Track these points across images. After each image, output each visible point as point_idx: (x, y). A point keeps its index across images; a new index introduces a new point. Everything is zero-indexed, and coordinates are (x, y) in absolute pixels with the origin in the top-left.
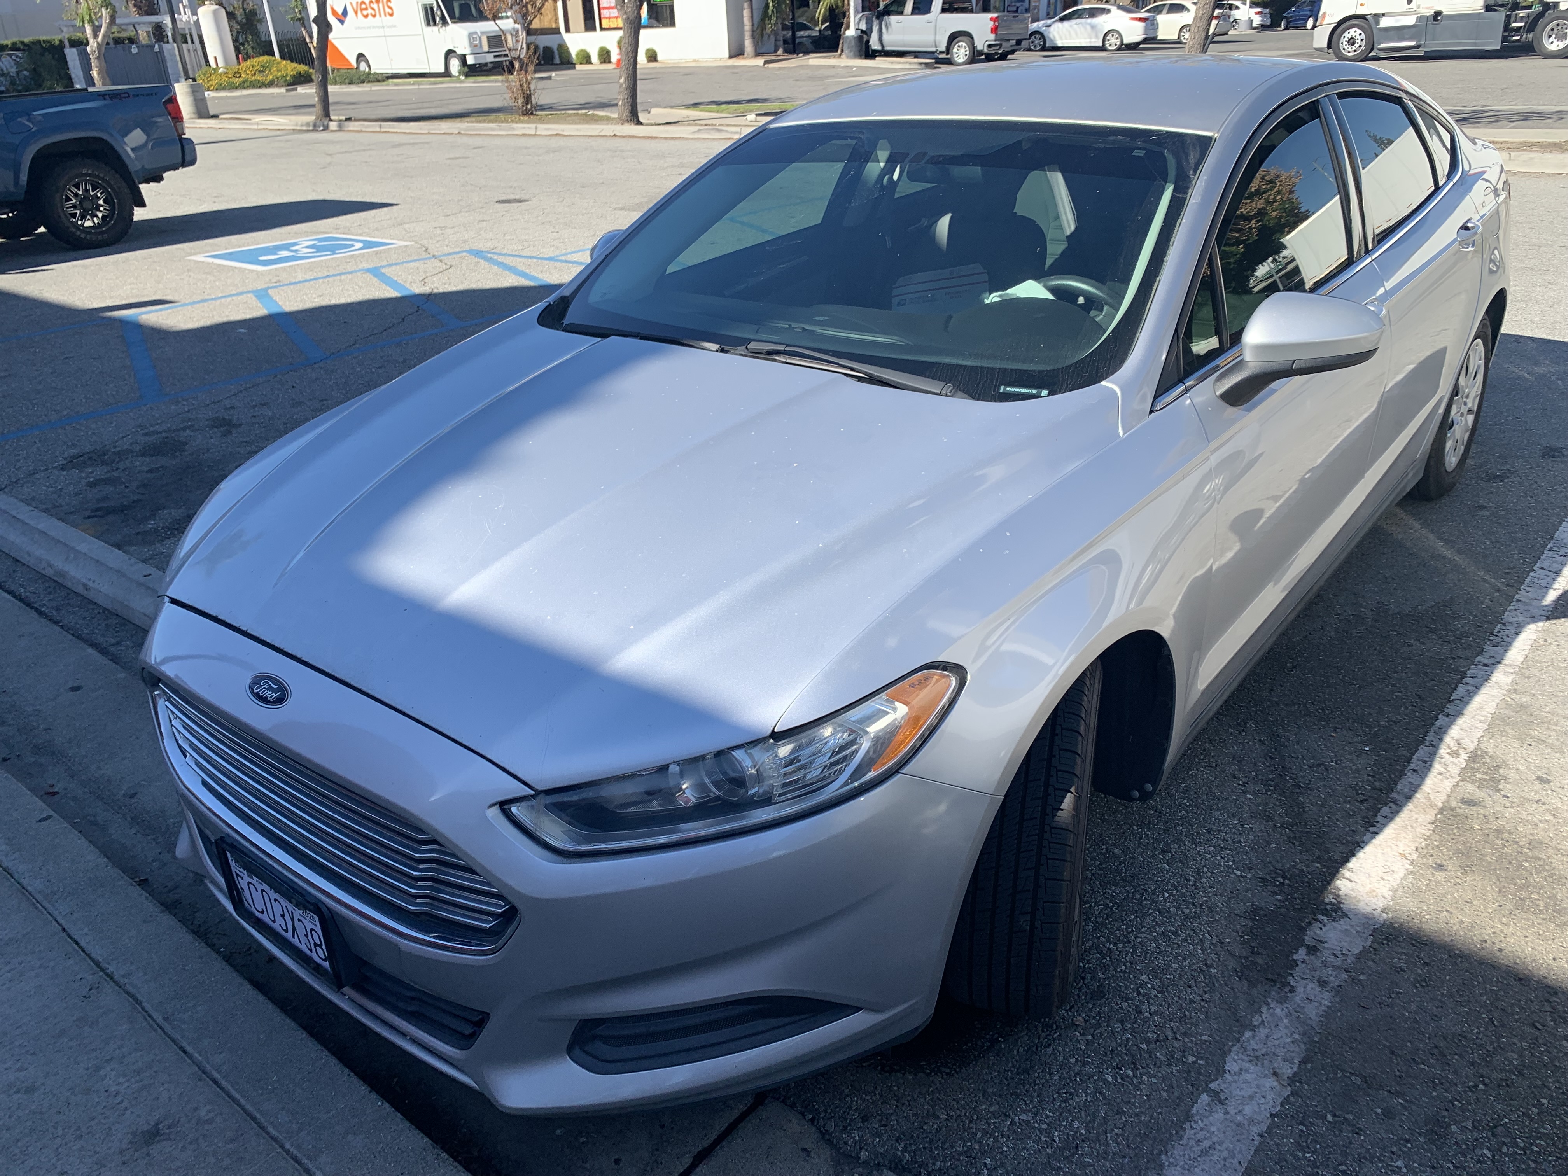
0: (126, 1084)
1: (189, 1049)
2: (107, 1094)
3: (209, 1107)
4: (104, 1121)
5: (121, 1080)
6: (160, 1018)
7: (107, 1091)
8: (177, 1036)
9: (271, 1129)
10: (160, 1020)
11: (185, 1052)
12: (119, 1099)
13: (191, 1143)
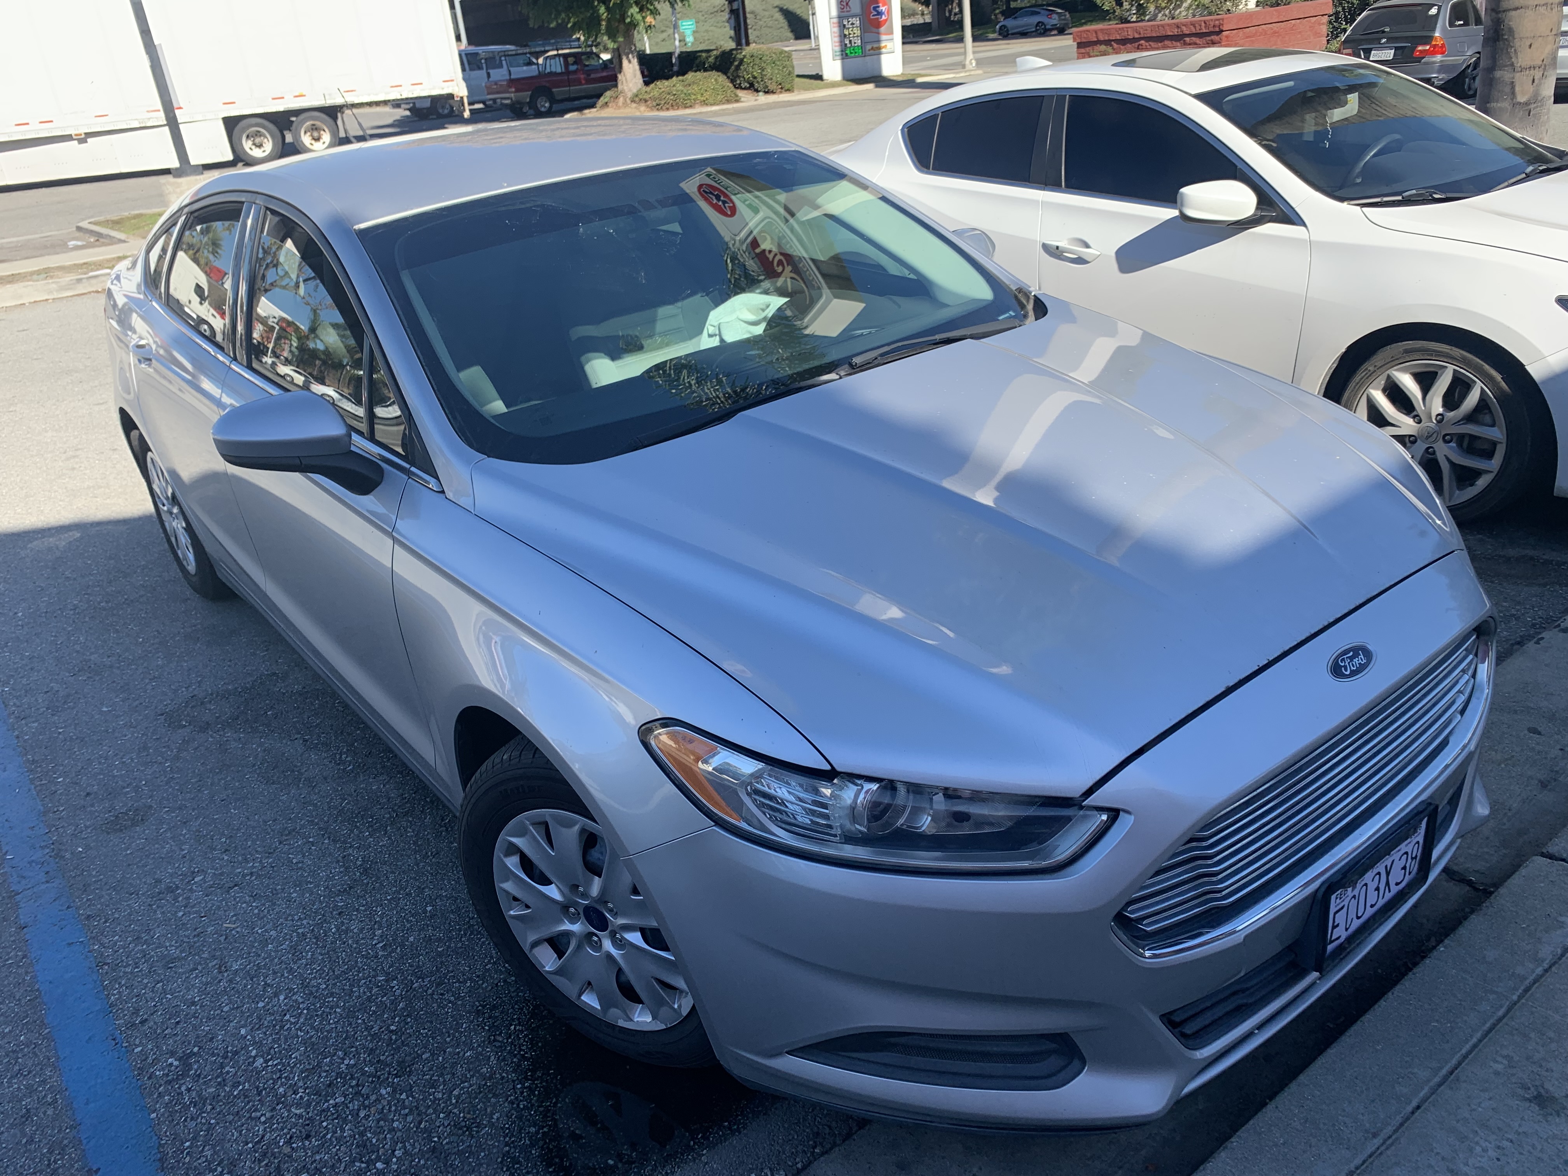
0: (1482, 1142)
1: (1414, 1103)
2: (1502, 1158)
3: (1492, 1064)
4: (1539, 1147)
5: (1478, 1149)
6: (1375, 1141)
7: (1498, 1159)
8: (1399, 1119)
9: (1501, 1013)
10: (1377, 1141)
11: (1418, 1107)
12: (1506, 1144)
13: (1541, 1066)
